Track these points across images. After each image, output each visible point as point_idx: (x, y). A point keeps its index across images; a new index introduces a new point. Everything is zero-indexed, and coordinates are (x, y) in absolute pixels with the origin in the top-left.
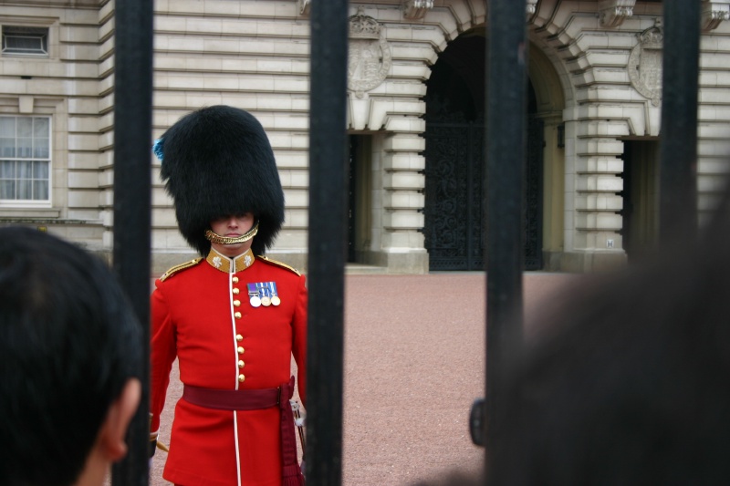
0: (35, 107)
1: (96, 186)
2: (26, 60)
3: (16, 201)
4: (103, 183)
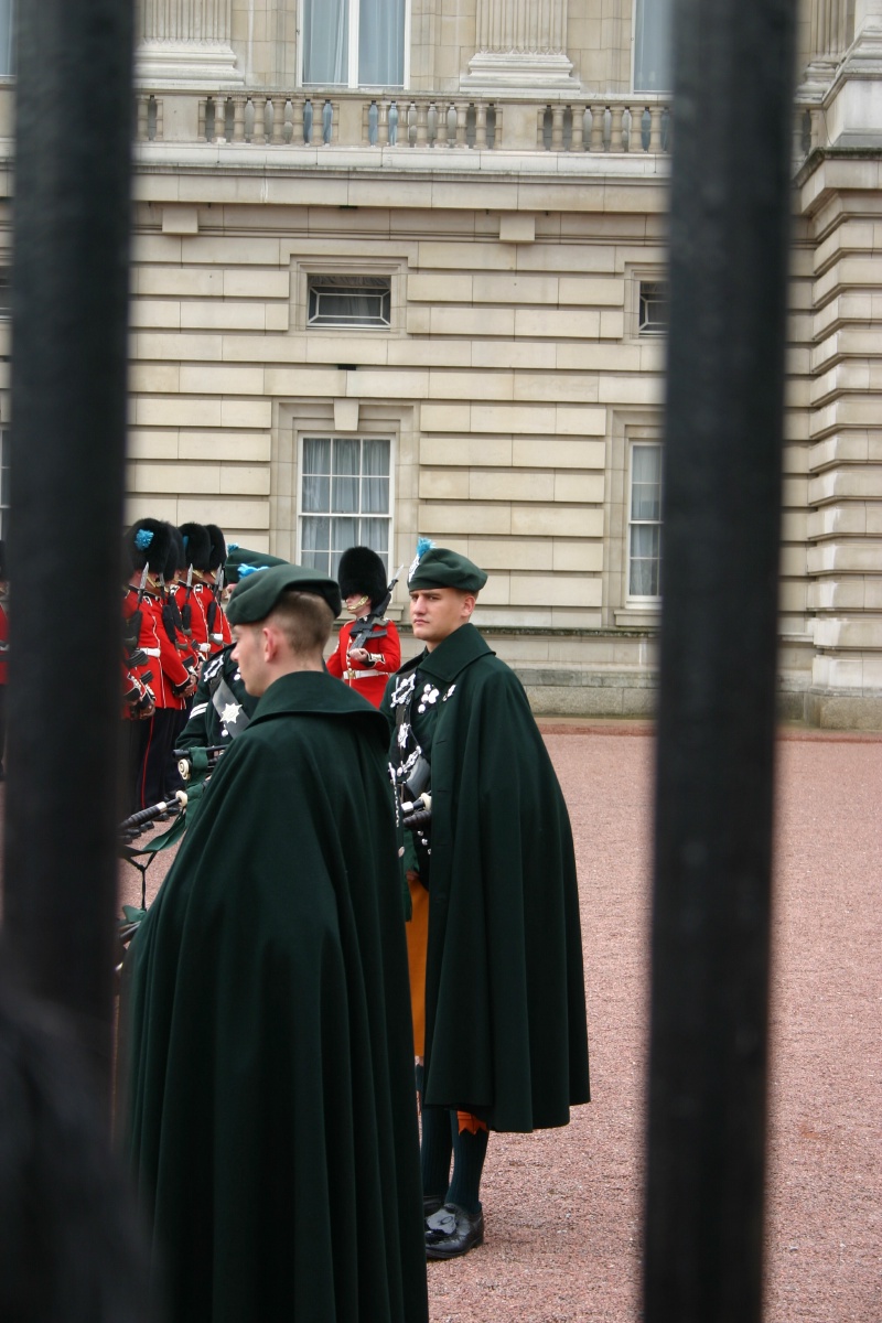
4: (814, 568)
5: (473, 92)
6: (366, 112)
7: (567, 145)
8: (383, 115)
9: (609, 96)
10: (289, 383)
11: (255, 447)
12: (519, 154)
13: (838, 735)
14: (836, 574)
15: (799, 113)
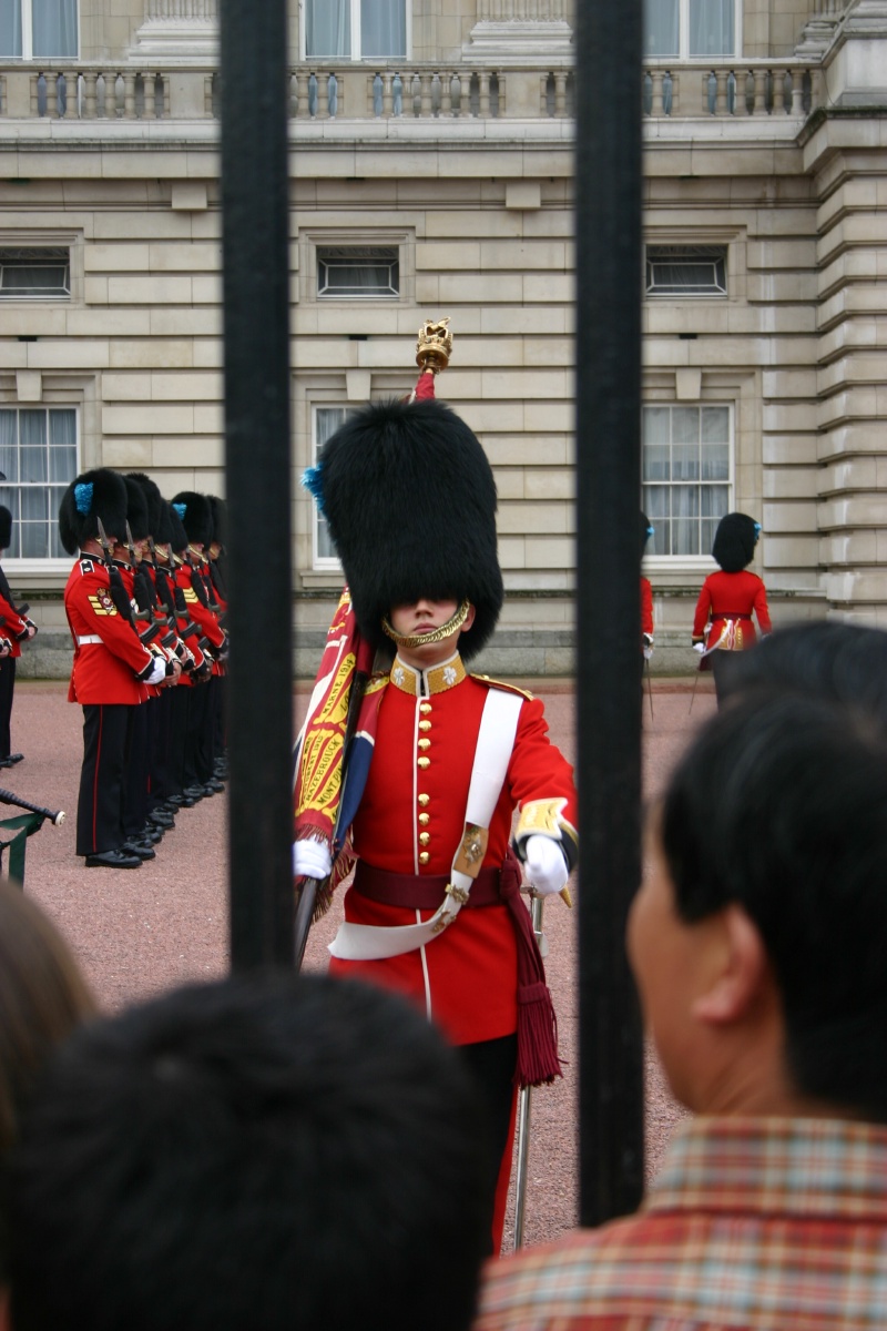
0: (703, 388)
1: (813, 528)
2: (688, 304)
3: (671, 558)
4: (825, 523)
5: (476, 61)
6: (370, 84)
7: (570, 111)
8: (388, 86)
10: (300, 355)
12: (523, 122)
14: (847, 530)
15: (798, 73)
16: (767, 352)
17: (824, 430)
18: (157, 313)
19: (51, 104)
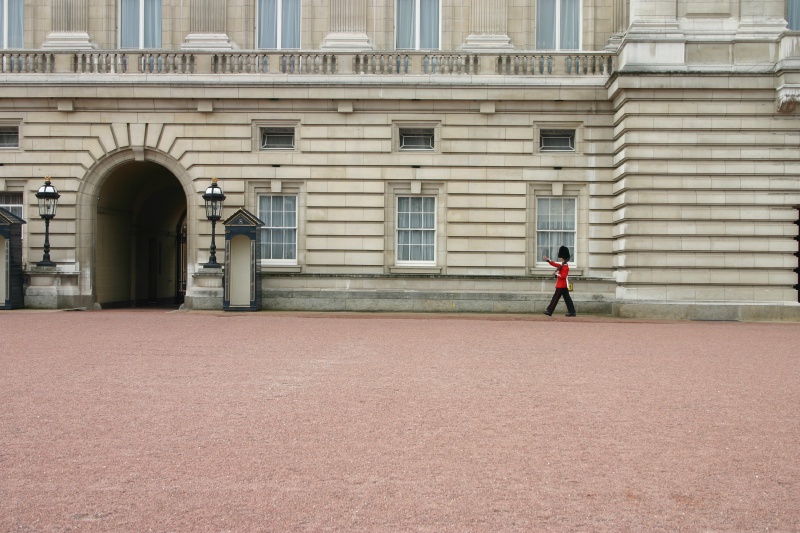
0: (563, 190)
1: (610, 251)
2: (557, 155)
4: (616, 249)
5: (468, 51)
6: (423, 60)
7: (508, 72)
8: (430, 61)
9: (526, 51)
10: (391, 174)
11: (378, 201)
12: (488, 76)
13: (627, 320)
14: (626, 252)
15: (606, 58)
16: (592, 175)
17: (616, 209)
18: (331, 156)
19: (288, 67)
